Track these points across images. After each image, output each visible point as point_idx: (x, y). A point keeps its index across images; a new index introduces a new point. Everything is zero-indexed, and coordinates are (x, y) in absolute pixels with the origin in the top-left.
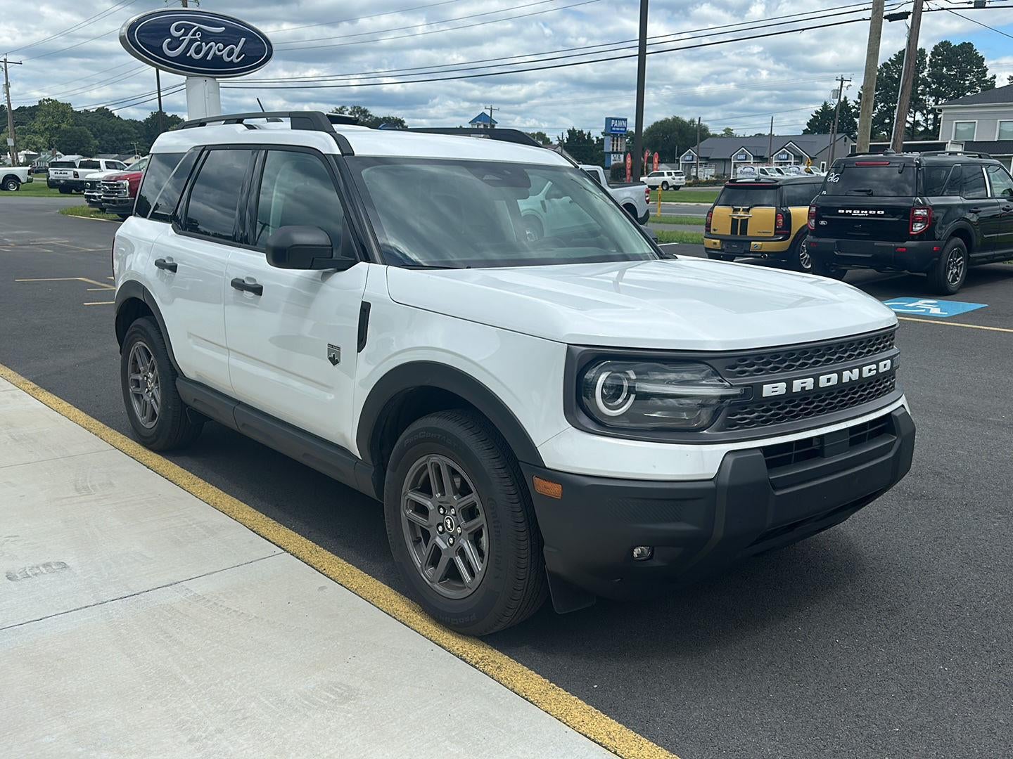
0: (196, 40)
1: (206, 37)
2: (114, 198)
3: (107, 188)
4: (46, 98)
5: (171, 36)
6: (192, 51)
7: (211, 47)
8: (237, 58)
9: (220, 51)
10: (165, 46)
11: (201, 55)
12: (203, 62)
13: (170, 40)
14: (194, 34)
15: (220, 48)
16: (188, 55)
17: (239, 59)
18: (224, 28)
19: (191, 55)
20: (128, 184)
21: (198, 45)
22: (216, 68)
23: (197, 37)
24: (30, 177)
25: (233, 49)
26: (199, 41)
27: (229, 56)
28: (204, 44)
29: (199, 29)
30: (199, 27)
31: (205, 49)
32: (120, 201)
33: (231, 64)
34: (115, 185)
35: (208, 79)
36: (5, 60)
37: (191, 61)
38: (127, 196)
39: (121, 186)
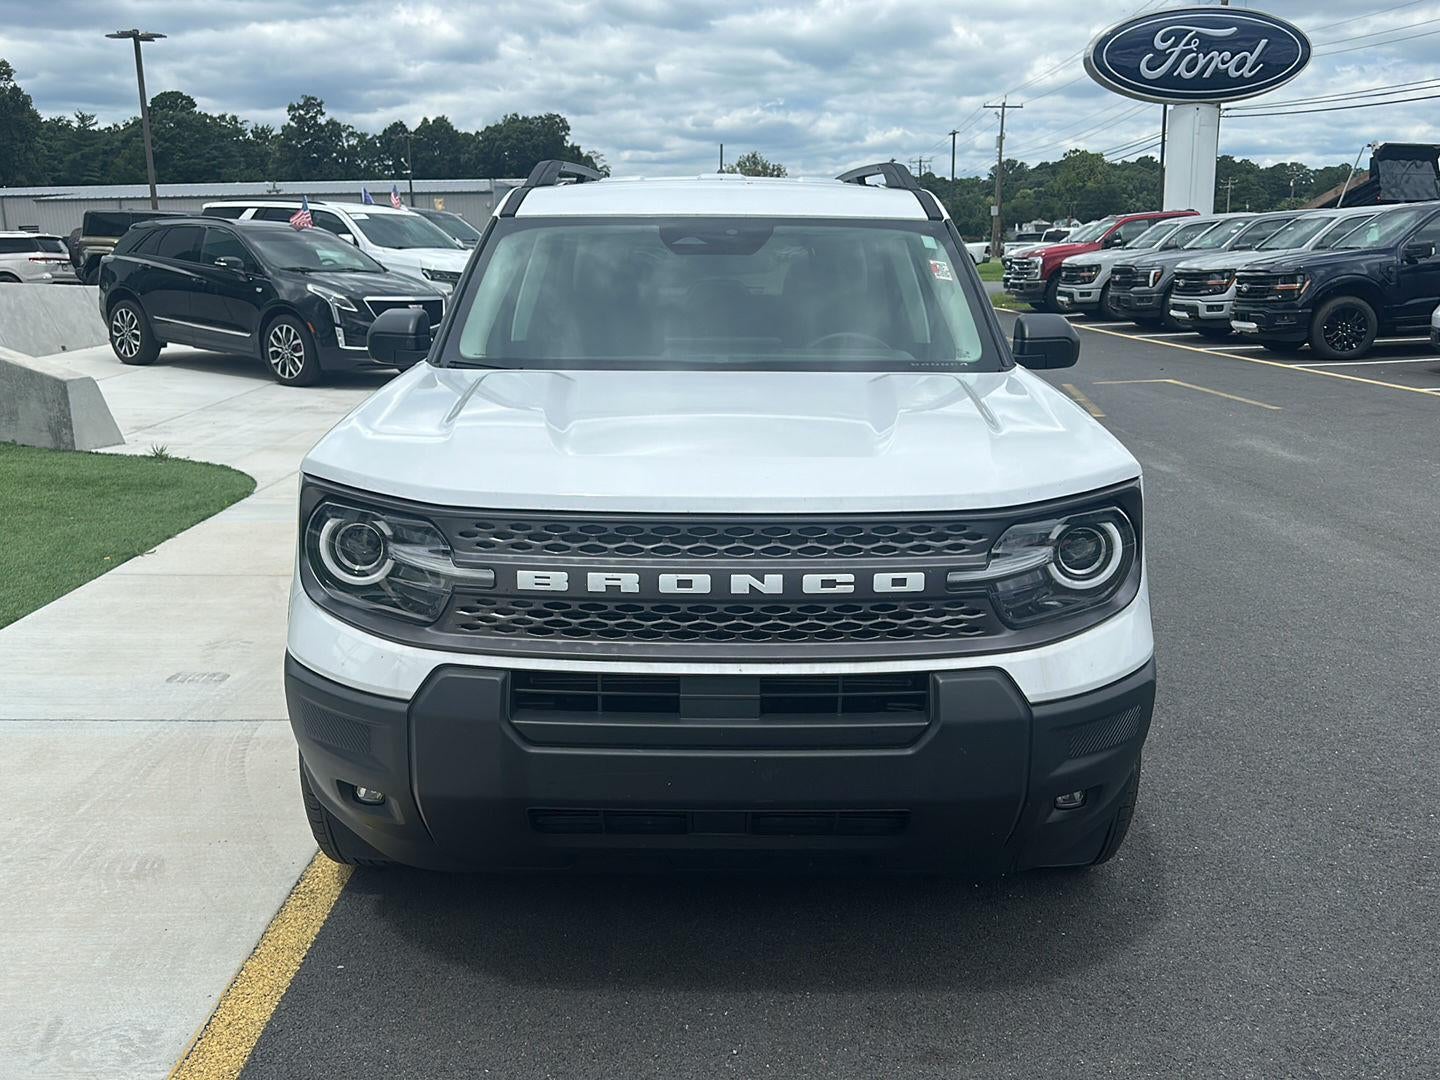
0: (1192, 51)
1: (1207, 45)
2: (1022, 281)
3: (1017, 267)
4: (1073, 149)
5: (1153, 49)
6: (1182, 68)
7: (1212, 58)
8: (1250, 71)
9: (1224, 63)
10: (1143, 65)
11: (1194, 73)
12: (1198, 82)
13: (1151, 55)
14: (1188, 43)
15: (1225, 59)
16: (1175, 74)
17: (1253, 73)
18: (1235, 29)
19: (1179, 74)
20: (1041, 262)
21: (1194, 58)
22: (1216, 88)
23: (1193, 46)
24: (987, 256)
25: (1245, 58)
26: (1194, 52)
27: (1238, 69)
28: (1201, 55)
29: (1198, 35)
30: (1197, 32)
31: (1202, 62)
32: (1029, 285)
33: (1241, 80)
34: (1026, 263)
35: (1203, 107)
36: (1004, 104)
37: (1180, 82)
38: (1038, 277)
39: (1033, 265)
